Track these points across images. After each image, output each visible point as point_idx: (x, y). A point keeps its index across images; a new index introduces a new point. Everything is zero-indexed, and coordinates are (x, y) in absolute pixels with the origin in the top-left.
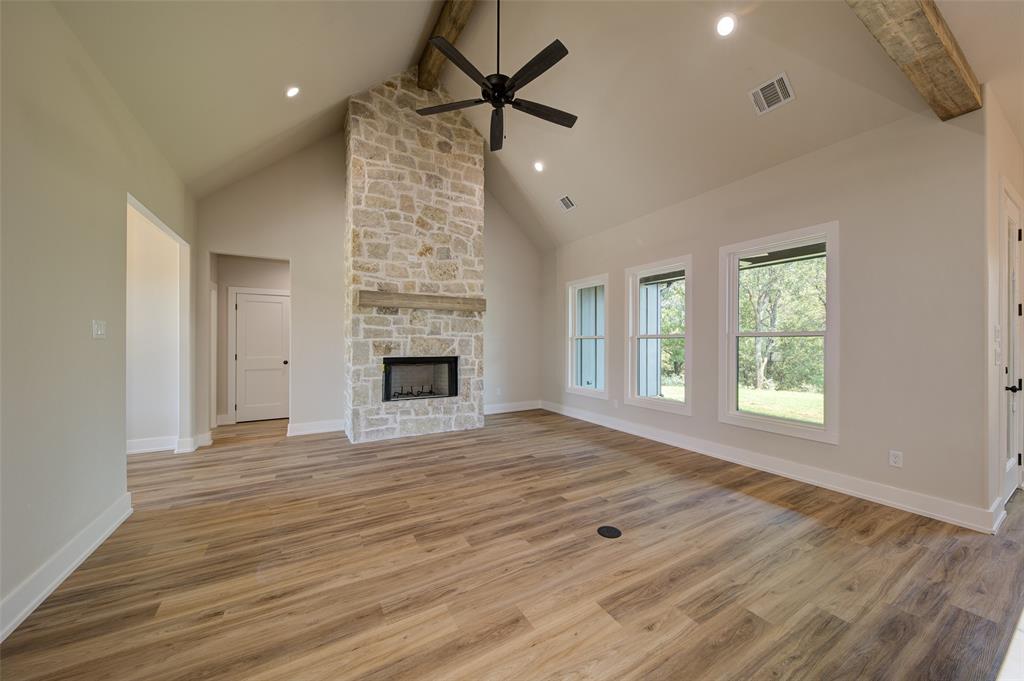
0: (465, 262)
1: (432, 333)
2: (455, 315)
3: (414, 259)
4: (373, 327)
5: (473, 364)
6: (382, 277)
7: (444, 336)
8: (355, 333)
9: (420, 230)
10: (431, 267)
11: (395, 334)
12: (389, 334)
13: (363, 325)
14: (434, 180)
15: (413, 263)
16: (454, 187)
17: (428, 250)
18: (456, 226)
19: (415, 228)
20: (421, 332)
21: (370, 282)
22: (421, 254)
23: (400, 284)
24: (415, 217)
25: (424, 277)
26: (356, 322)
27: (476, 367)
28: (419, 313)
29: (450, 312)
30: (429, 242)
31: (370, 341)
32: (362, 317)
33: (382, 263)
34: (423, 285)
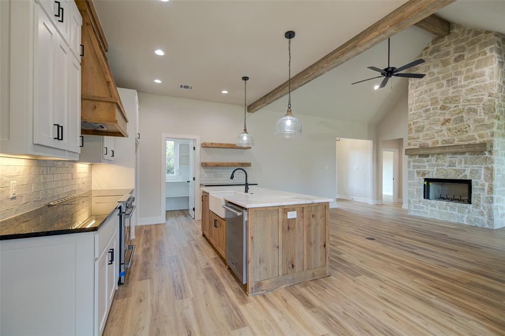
0: (476, 121)
1: (450, 166)
2: (467, 154)
3: (439, 128)
4: (416, 164)
5: (483, 185)
6: (422, 140)
7: (458, 167)
8: (409, 167)
9: (442, 112)
10: (449, 130)
11: (427, 167)
12: (425, 167)
13: (412, 163)
14: (451, 81)
15: (437, 130)
16: (466, 78)
17: (448, 121)
18: (469, 101)
19: (439, 111)
20: (442, 165)
21: (415, 145)
22: (443, 124)
23: (430, 143)
24: (439, 107)
25: (444, 136)
26: (409, 162)
27: (486, 188)
28: (441, 156)
29: (464, 153)
30: (447, 117)
31: (415, 170)
32: (411, 160)
33: (421, 135)
34: (443, 141)
